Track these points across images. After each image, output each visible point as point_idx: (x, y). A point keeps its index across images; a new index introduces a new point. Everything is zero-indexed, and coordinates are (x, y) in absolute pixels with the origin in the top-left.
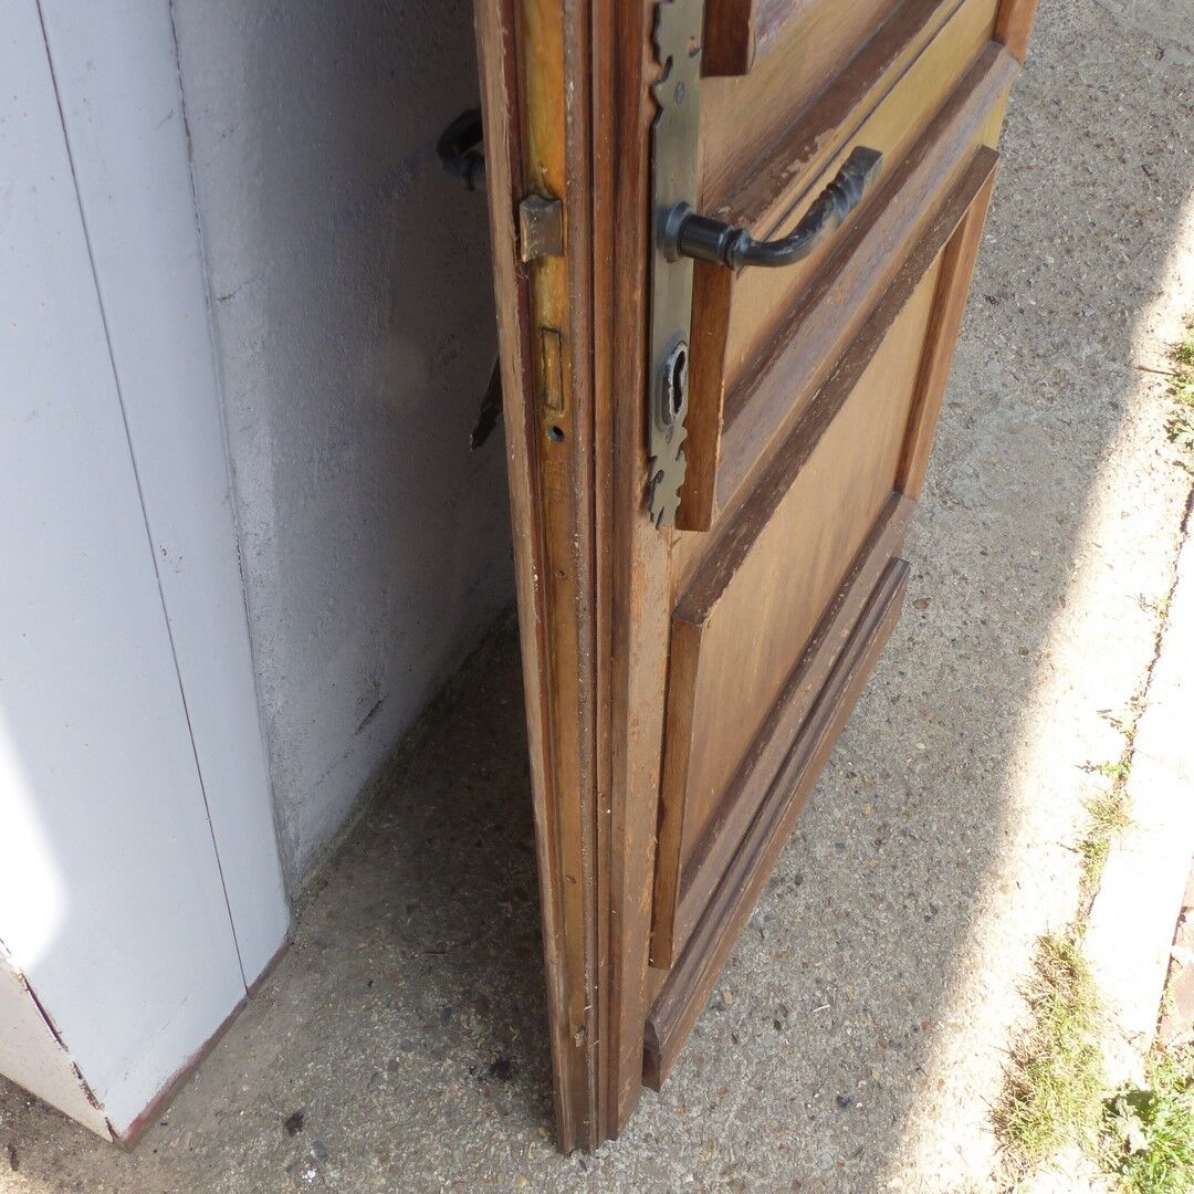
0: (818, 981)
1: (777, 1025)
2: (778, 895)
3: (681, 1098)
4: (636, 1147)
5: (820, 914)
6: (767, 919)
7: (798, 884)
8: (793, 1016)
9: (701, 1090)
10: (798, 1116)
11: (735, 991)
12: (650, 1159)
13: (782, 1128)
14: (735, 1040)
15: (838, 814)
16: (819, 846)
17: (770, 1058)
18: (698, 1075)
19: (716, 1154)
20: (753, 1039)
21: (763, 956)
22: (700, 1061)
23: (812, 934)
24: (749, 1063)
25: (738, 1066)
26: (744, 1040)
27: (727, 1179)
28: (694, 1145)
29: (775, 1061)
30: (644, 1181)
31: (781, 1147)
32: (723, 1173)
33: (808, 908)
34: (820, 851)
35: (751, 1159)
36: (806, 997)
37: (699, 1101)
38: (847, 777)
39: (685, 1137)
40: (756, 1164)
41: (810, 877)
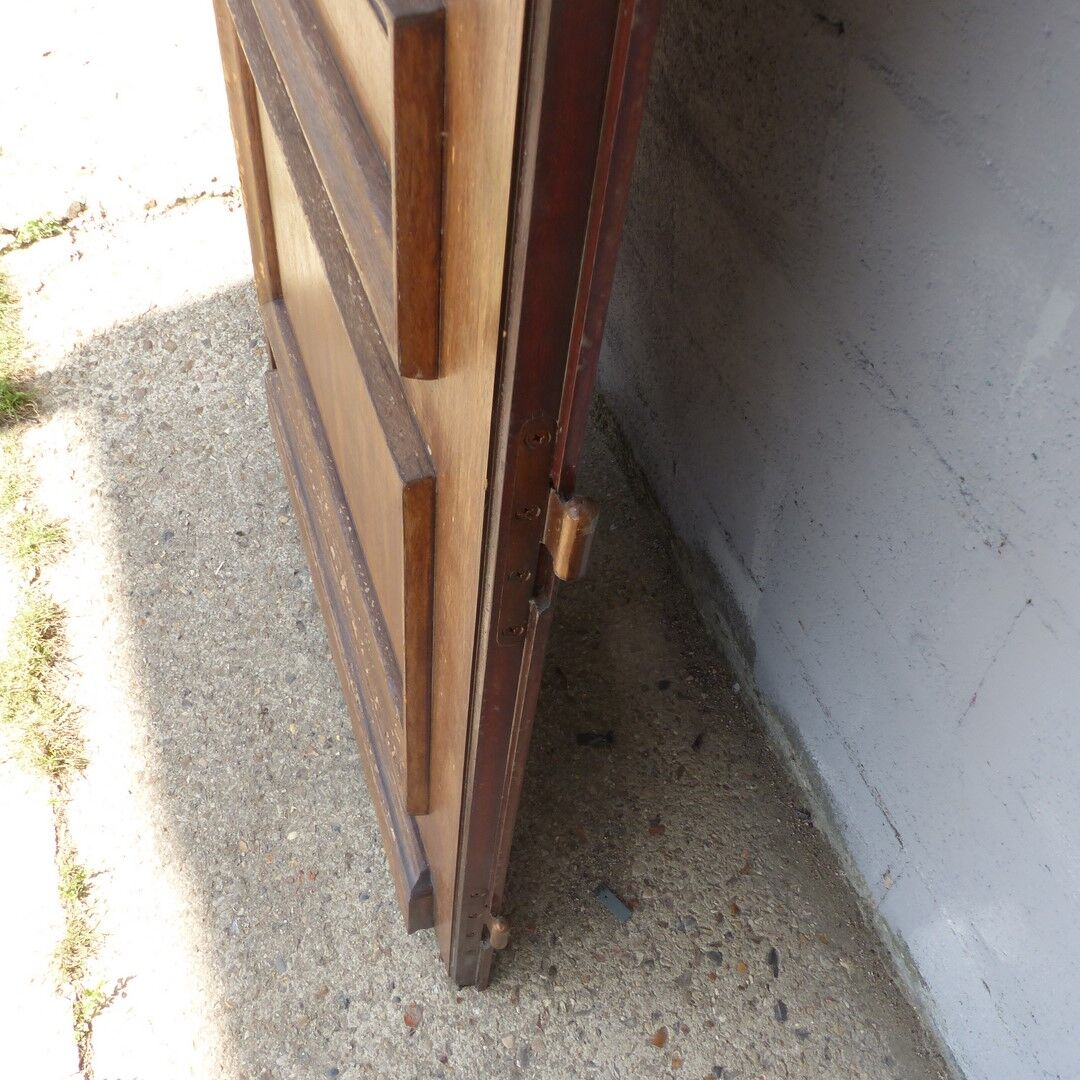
0: (235, 580)
1: (240, 534)
2: (306, 602)
3: (265, 454)
5: (267, 620)
6: (300, 582)
7: (298, 622)
8: (234, 547)
9: (256, 467)
10: (190, 505)
11: (283, 526)
12: (255, 420)
13: (195, 493)
14: (259, 505)
15: (314, 701)
16: (306, 663)
17: (231, 516)
18: (266, 472)
19: (223, 451)
20: (250, 515)
21: (282, 559)
22: (271, 478)
23: (263, 602)
24: (241, 503)
25: (246, 496)
26: (254, 509)
27: (207, 447)
28: (238, 444)
29: (227, 517)
30: (250, 410)
31: (188, 485)
32: (211, 448)
33: (279, 615)
34: (302, 660)
35: (202, 466)
36: (235, 565)
37: (254, 462)
38: (330, 740)
39: (246, 443)
40: (197, 466)
41: (294, 636)
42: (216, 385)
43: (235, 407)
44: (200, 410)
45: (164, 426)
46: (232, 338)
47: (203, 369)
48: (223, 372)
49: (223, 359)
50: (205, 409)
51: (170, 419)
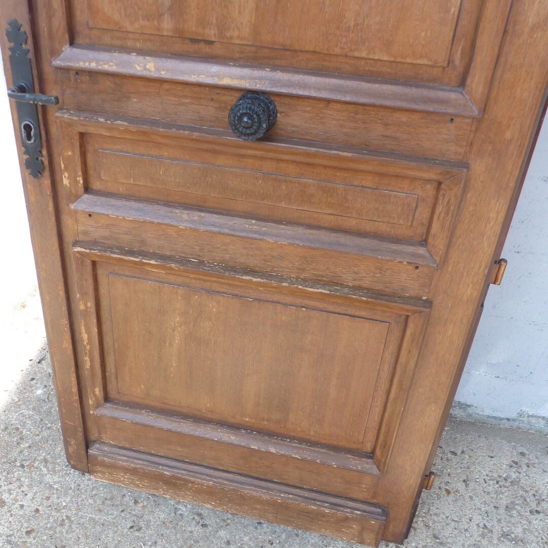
0: (156, 543)
1: (132, 527)
2: (194, 518)
3: (95, 495)
4: (75, 483)
5: (190, 538)
6: (181, 515)
7: (202, 525)
8: (137, 534)
9: (99, 502)
10: (93, 543)
11: (144, 507)
12: (71, 488)
13: (87, 537)
14: (123, 511)
15: (246, 539)
16: (225, 532)
17: (117, 527)
18: (106, 499)
19: (74, 512)
20: (124, 518)
21: (162, 516)
22: (112, 499)
23: (178, 536)
24: (113, 519)
25: (111, 514)
26: (123, 514)
27: (65, 518)
28: (77, 503)
29: (116, 529)
30: (62, 488)
31: (79, 538)
32: (67, 516)
33: (191, 532)
34: (222, 533)
35: (73, 526)
36: (147, 538)
38: (269, 541)
39: (80, 499)
40: (71, 528)
41: (207, 531)
42: (30, 496)
43: (53, 494)
44: (37, 511)
45: (28, 533)
46: (8, 474)
47: (12, 497)
48: (25, 488)
49: (17, 484)
50: (40, 508)
51: (27, 528)
